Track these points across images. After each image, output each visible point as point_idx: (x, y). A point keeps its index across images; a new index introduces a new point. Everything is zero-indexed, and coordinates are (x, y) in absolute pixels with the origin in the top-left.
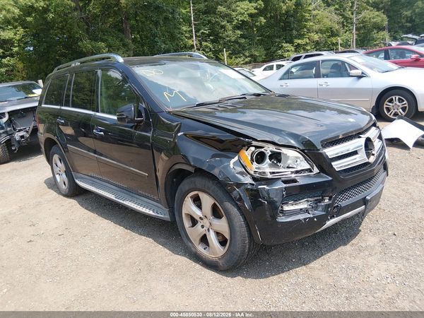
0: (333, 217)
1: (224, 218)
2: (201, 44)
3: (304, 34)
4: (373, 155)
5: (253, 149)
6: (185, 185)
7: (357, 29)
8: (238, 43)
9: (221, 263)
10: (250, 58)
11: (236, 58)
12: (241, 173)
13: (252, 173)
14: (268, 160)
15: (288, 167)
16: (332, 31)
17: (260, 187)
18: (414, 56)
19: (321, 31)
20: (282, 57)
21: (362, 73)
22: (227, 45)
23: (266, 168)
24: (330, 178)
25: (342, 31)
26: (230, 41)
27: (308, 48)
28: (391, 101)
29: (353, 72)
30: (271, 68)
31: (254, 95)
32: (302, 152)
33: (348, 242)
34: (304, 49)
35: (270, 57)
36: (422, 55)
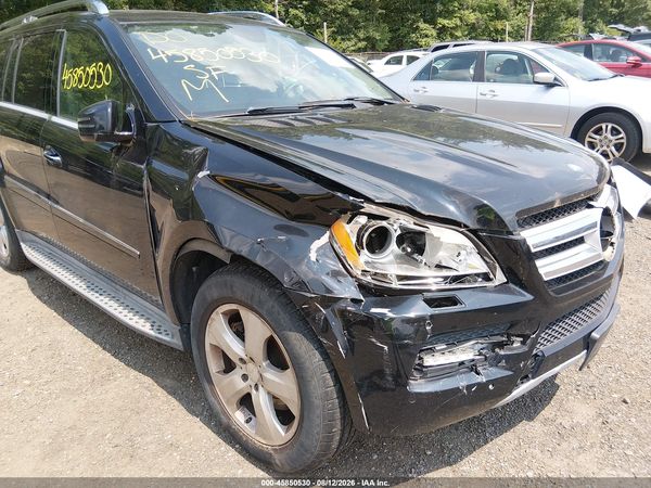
0: (526, 378)
1: (290, 372)
2: (287, 12)
3: (454, 12)
4: (612, 244)
5: (362, 220)
6: (211, 288)
7: (536, 10)
8: (347, 15)
9: (277, 459)
10: (364, 43)
11: (343, 39)
12: (335, 274)
13: (358, 273)
14: (393, 247)
15: (439, 267)
16: (497, 11)
17: (373, 310)
18: (632, 59)
19: (480, 9)
20: (416, 46)
21: (555, 79)
22: (329, 17)
23: (390, 264)
24: (529, 297)
25: (512, 11)
26: (335, 11)
27: (459, 34)
28: (598, 131)
29: (540, 76)
30: (398, 61)
31: (372, 101)
32: (473, 234)
33: (537, 412)
34: (452, 35)
35: (397, 43)
36: (644, 58)
